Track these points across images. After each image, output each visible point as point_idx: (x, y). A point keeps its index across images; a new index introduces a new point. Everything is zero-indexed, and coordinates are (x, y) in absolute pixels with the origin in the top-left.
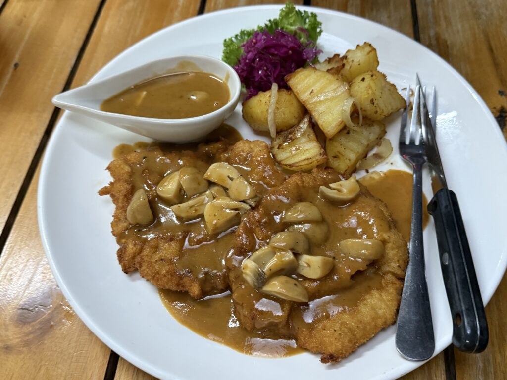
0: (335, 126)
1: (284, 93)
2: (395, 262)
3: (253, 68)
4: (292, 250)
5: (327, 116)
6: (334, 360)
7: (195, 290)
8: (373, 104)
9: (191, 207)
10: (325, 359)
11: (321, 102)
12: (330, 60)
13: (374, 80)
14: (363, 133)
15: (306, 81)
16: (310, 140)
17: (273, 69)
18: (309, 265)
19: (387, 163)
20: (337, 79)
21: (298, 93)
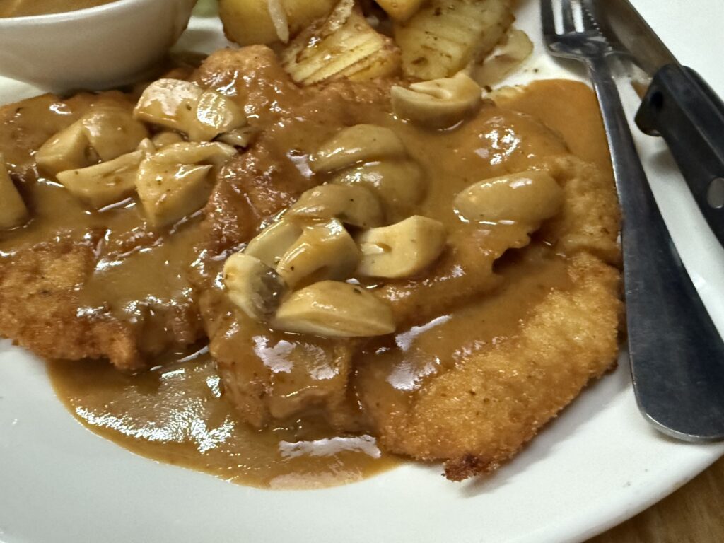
2: (592, 223)
4: (341, 217)
6: (479, 470)
7: (122, 350)
9: (107, 175)
10: (456, 468)
16: (360, 32)
18: (387, 249)
19: (526, 71)
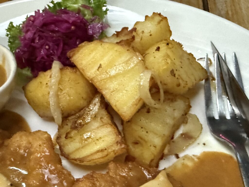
0: (133, 105)
1: (68, 71)
3: (34, 48)
5: (121, 94)
8: (174, 75)
11: (111, 78)
12: (118, 34)
13: (170, 48)
14: (166, 111)
15: (92, 56)
16: (104, 125)
17: (56, 47)
19: (199, 144)
20: (128, 50)
21: (83, 70)
